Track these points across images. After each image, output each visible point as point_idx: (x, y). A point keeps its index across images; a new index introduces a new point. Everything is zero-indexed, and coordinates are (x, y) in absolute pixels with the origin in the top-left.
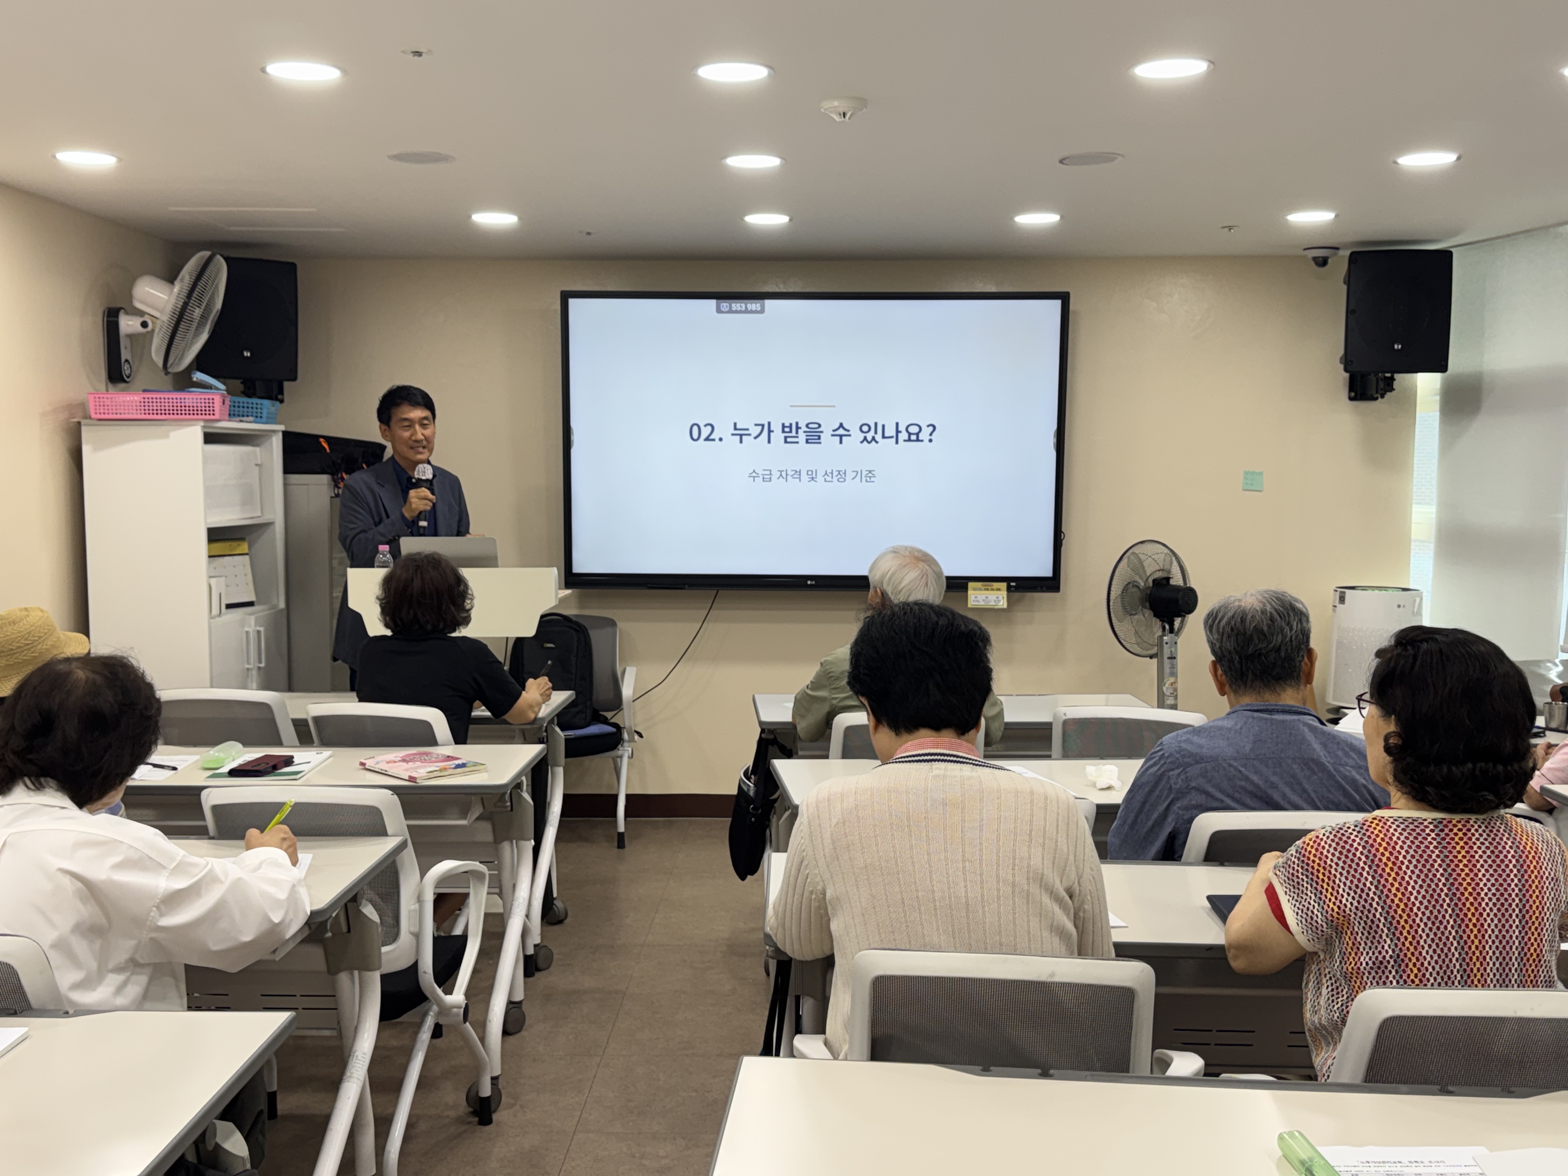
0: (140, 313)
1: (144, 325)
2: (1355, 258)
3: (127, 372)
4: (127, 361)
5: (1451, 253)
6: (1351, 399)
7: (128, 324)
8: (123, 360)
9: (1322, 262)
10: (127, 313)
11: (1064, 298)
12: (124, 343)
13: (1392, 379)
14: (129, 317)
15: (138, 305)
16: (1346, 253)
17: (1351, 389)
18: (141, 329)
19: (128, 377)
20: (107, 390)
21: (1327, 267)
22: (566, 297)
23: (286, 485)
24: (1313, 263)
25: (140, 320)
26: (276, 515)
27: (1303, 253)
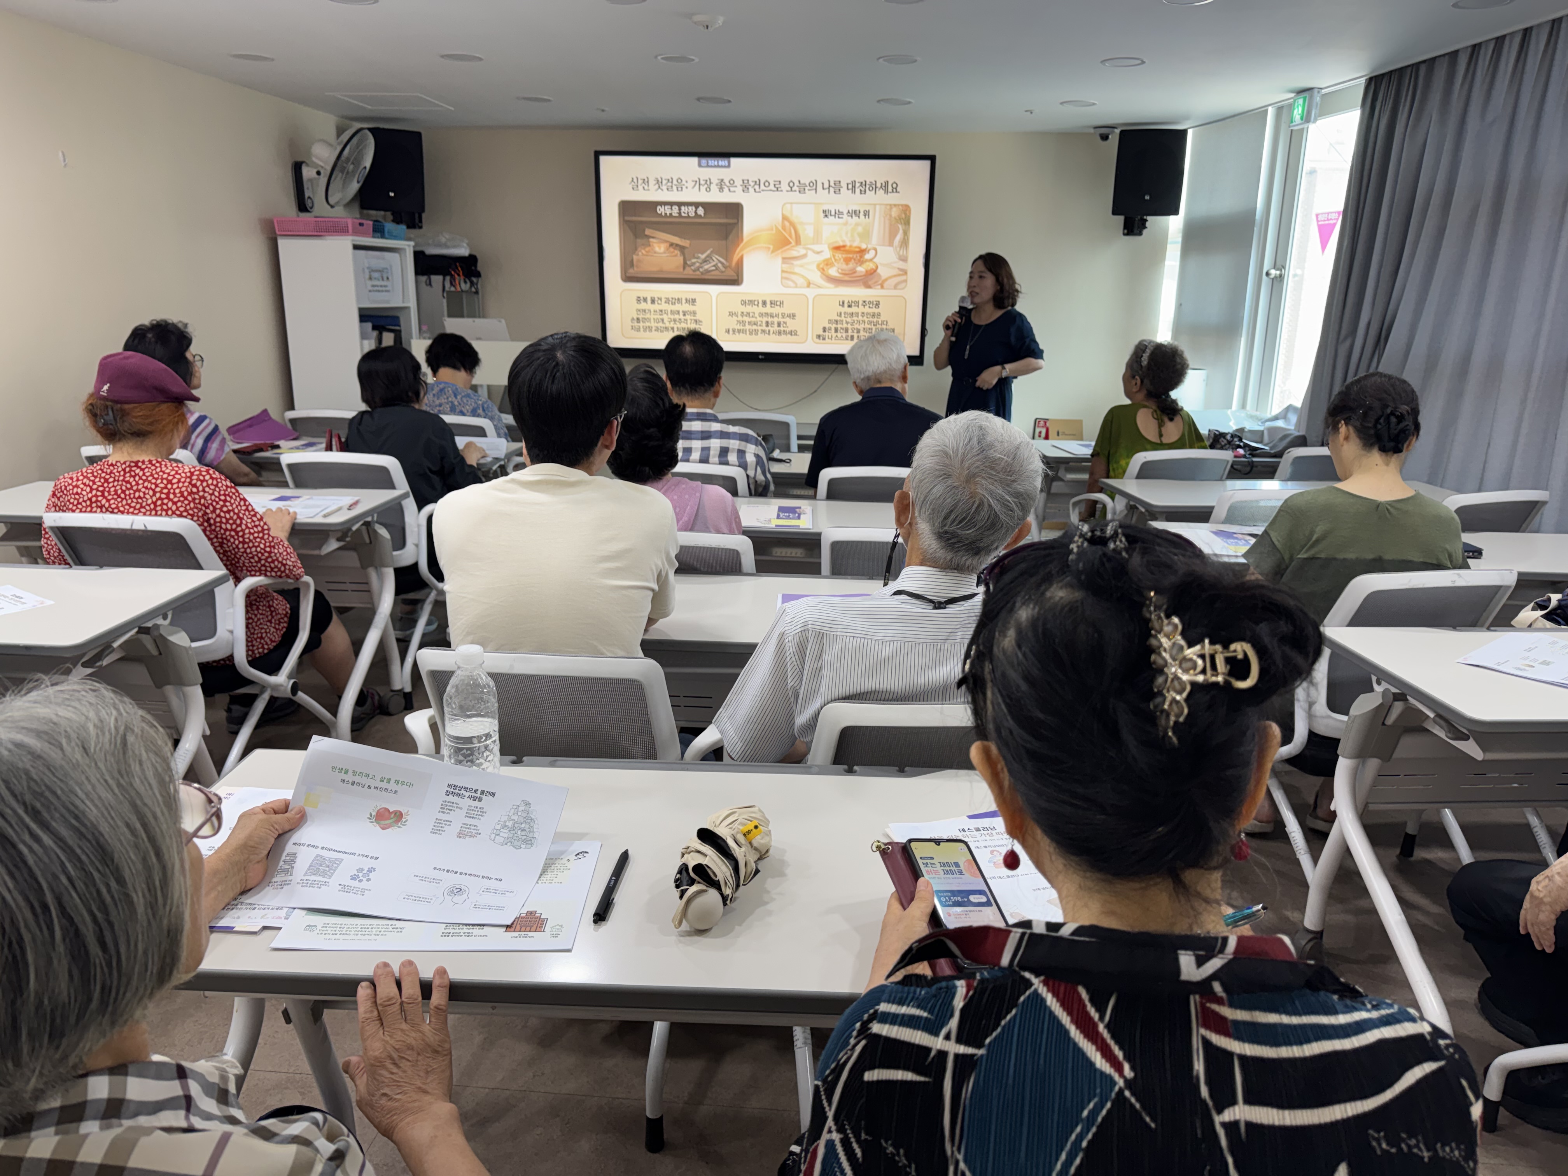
0: (316, 165)
1: (318, 173)
2: (1123, 135)
3: (310, 205)
4: (309, 198)
6: (1124, 234)
7: (308, 173)
8: (307, 195)
9: (1105, 137)
10: (307, 165)
11: (932, 159)
12: (306, 185)
13: (1146, 220)
14: (309, 169)
15: (314, 159)
18: (316, 176)
19: (311, 208)
20: (298, 216)
21: (1108, 141)
22: (597, 154)
23: (417, 282)
24: (1099, 138)
25: (315, 171)
26: (412, 304)
27: (1092, 131)
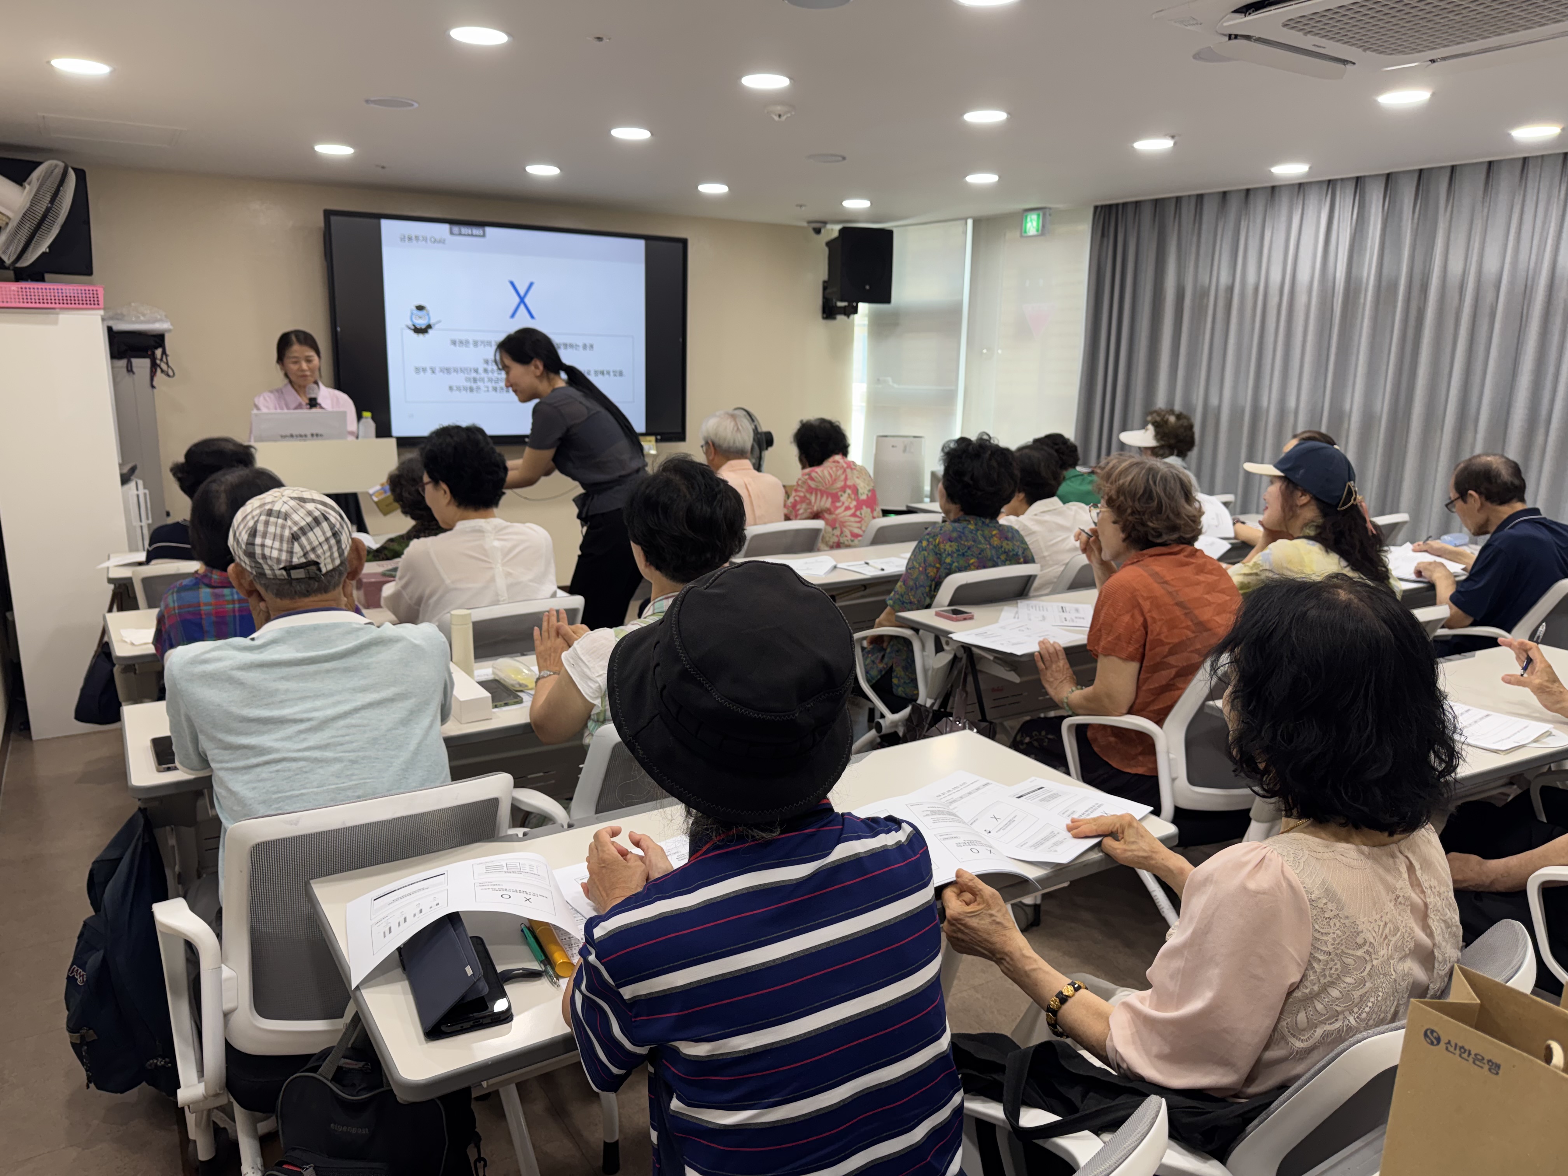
2: (843, 231)
5: (891, 231)
6: (821, 317)
9: (818, 231)
11: (684, 242)
13: (857, 306)
16: (839, 227)
17: (824, 312)
21: (822, 235)
22: (327, 214)
24: (813, 231)
27: (805, 224)
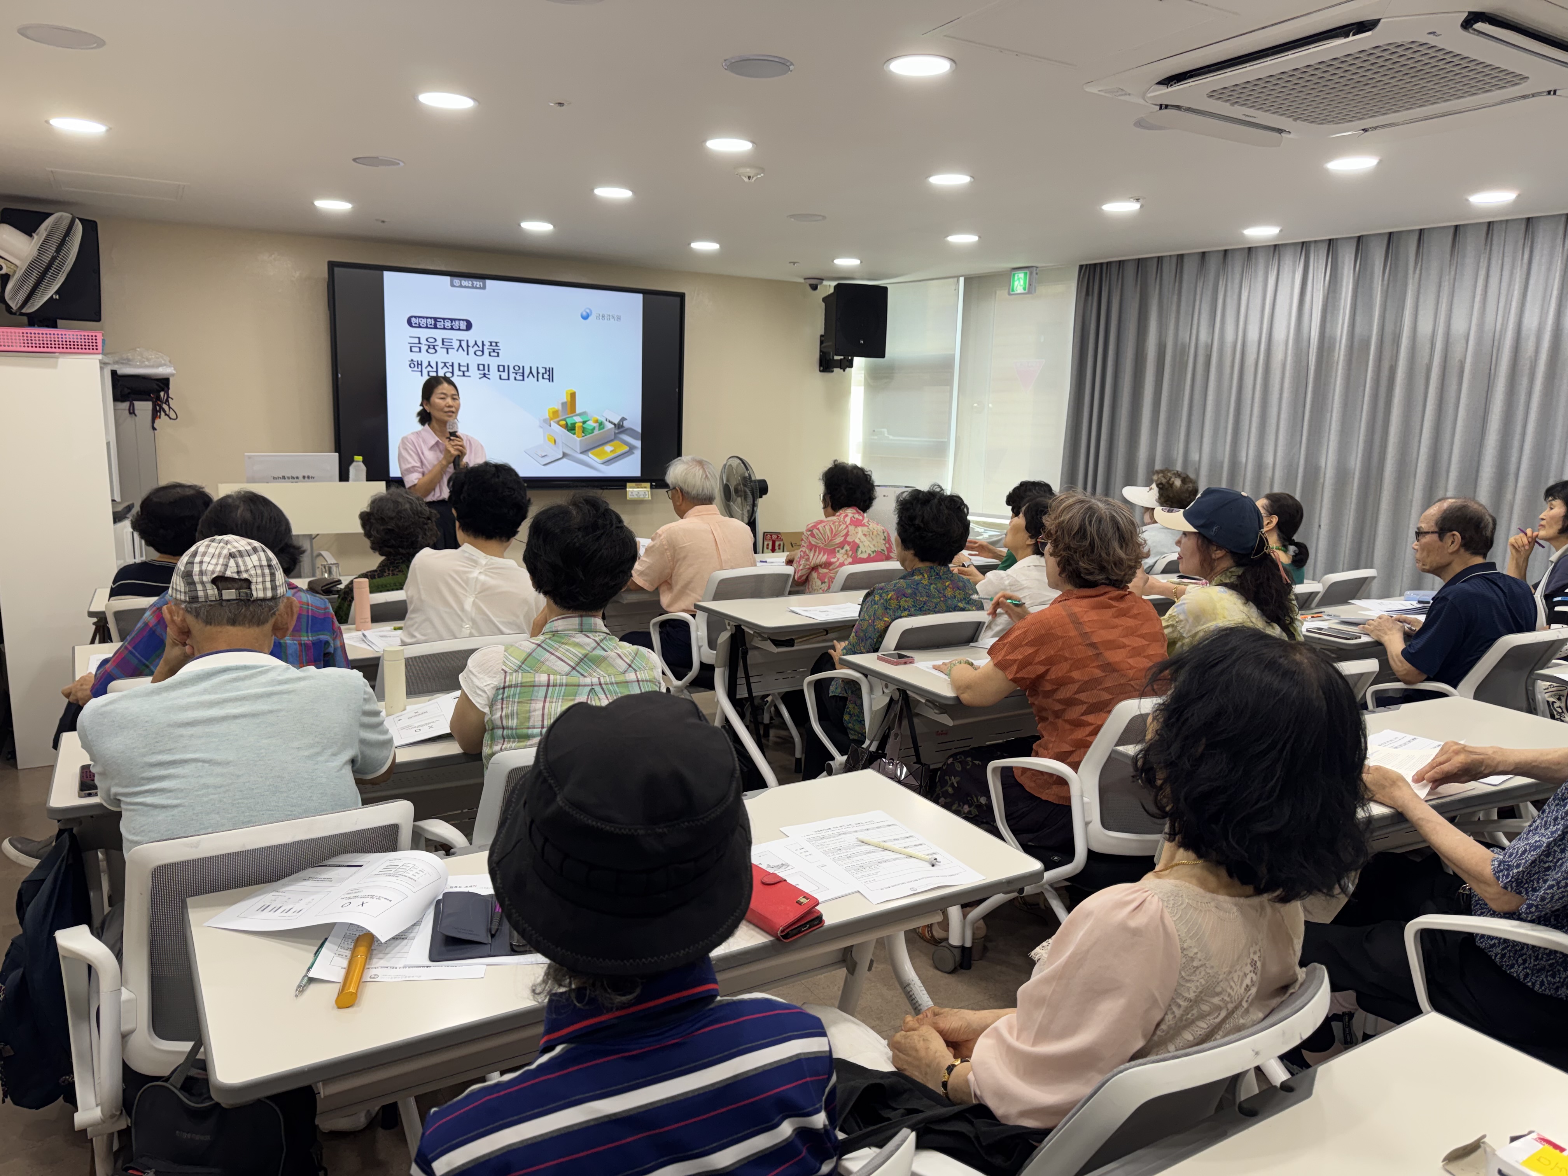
2: (838, 287)
5: (886, 289)
6: (819, 370)
9: (815, 287)
11: (682, 296)
13: (852, 360)
16: (834, 283)
17: (821, 365)
22: (333, 266)
24: (806, 287)
27: (803, 281)
